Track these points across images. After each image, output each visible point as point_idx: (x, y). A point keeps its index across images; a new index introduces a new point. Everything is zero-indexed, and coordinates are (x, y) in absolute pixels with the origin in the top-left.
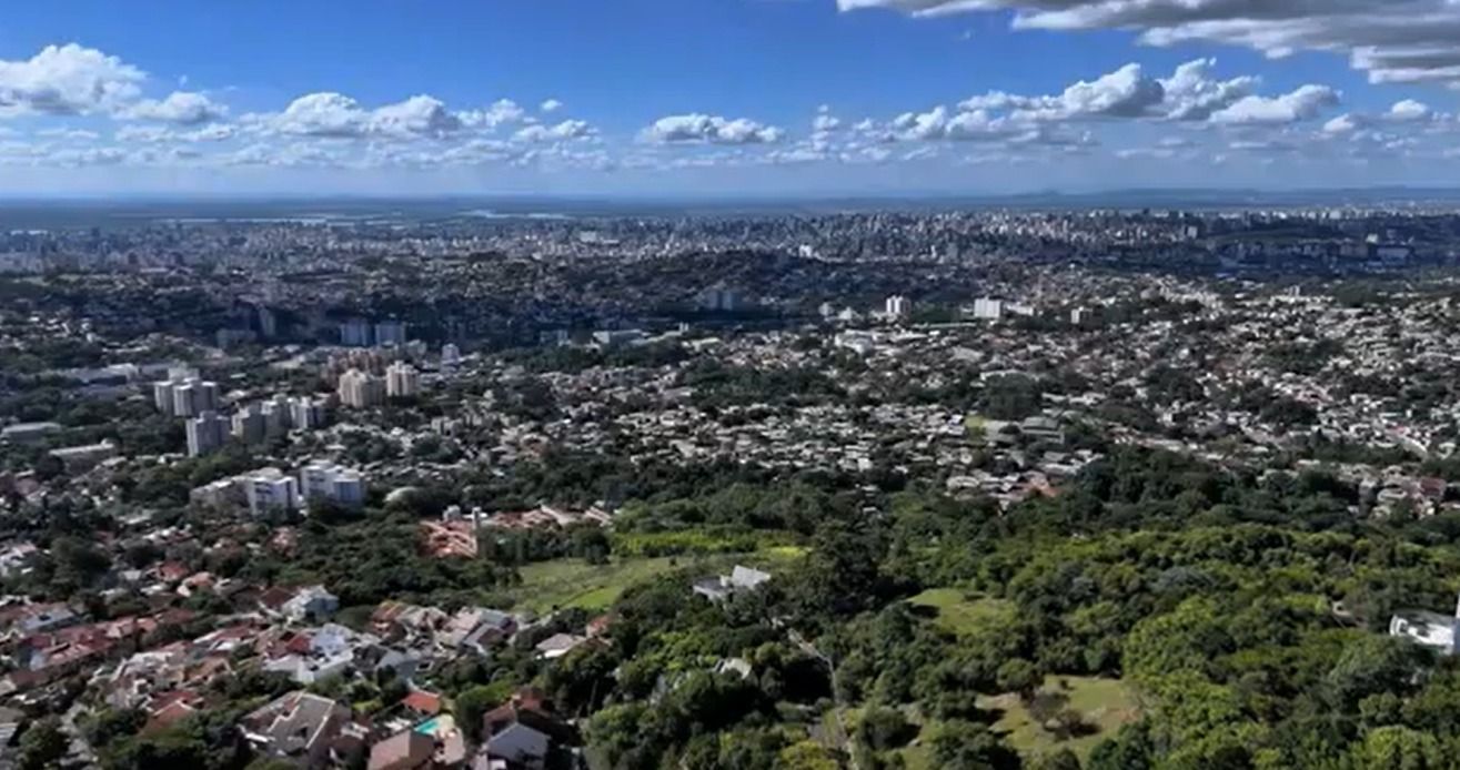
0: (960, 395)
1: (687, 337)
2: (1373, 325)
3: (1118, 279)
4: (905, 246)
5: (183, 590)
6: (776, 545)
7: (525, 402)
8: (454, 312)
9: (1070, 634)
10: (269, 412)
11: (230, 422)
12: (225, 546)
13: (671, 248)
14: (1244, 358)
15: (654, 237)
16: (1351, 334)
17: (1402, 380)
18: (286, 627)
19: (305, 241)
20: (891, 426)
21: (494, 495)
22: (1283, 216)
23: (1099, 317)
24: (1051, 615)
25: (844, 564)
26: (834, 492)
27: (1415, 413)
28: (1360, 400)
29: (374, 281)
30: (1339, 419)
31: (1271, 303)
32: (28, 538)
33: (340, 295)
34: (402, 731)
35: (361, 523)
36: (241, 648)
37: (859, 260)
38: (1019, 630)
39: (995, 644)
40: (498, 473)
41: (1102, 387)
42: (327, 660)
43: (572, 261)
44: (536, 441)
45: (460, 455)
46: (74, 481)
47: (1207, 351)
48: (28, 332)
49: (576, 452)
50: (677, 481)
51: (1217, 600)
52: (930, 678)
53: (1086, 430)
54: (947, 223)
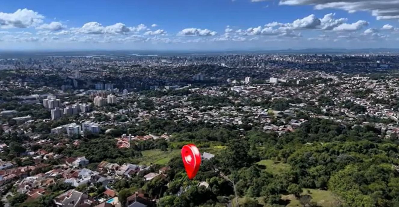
0: (266, 104)
1: (190, 88)
2: (381, 85)
3: (309, 72)
4: (250, 63)
5: (45, 158)
6: (216, 145)
7: (145, 105)
8: (127, 81)
9: (309, 175)
10: (74, 107)
11: (63, 110)
12: (59, 145)
13: (186, 64)
14: (345, 94)
15: (182, 61)
16: (375, 87)
17: (390, 100)
18: (72, 169)
19: (87, 62)
20: (247, 112)
21: (136, 131)
22: (353, 56)
23: (304, 83)
24: (303, 169)
25: (237, 152)
26: (231, 130)
27: (394, 109)
28: (378, 105)
29: (105, 72)
30: (373, 111)
31: (352, 79)
32: (4, 142)
33: (96, 76)
34: (103, 202)
35: (98, 139)
36: (59, 175)
37: (238, 67)
38: (293, 174)
39: (286, 178)
40: (137, 124)
41: (306, 102)
42: (83, 179)
43: (159, 67)
44: (148, 116)
45: (127, 120)
46: (19, 126)
47: (335, 92)
48: (10, 86)
49: (159, 119)
50: (187, 127)
51: (358, 165)
52: (267, 190)
53: (302, 114)
54: (261, 57)
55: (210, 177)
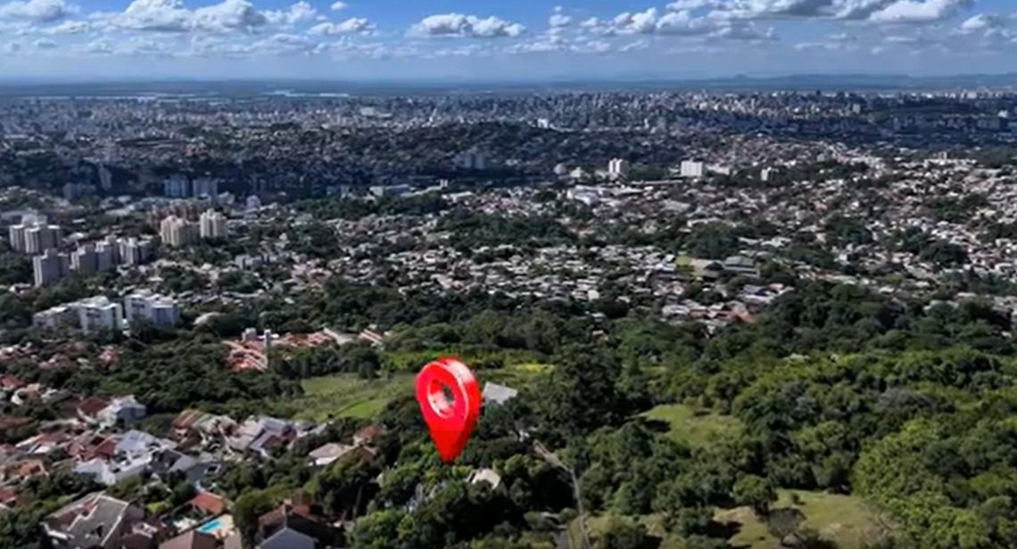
0: (670, 239)
1: (445, 191)
2: (1011, 182)
3: (797, 146)
4: (623, 119)
5: (15, 399)
6: (521, 362)
7: (312, 242)
8: (258, 171)
9: (798, 451)
10: (102, 250)
11: (70, 258)
12: (58, 361)
13: (434, 120)
14: (906, 209)
15: (420, 112)
16: (992, 190)
18: (97, 433)
19: (139, 114)
20: (615, 264)
21: (285, 319)
22: (929, 96)
23: (781, 177)
24: (778, 433)
25: (584, 383)
26: (568, 318)
28: (1003, 244)
29: (194, 145)
30: (987, 259)
31: (925, 164)
33: (166, 157)
34: (187, 530)
35: (173, 343)
36: (57, 451)
37: (587, 130)
38: (748, 446)
39: (727, 459)
40: (289, 300)
41: (788, 233)
42: (128, 463)
43: (354, 130)
44: (322, 275)
45: (258, 286)
47: (874, 203)
49: (353, 284)
50: (437, 309)
51: (940, 422)
52: (671, 492)
53: (777, 268)
54: (657, 101)
55: (505, 456)
